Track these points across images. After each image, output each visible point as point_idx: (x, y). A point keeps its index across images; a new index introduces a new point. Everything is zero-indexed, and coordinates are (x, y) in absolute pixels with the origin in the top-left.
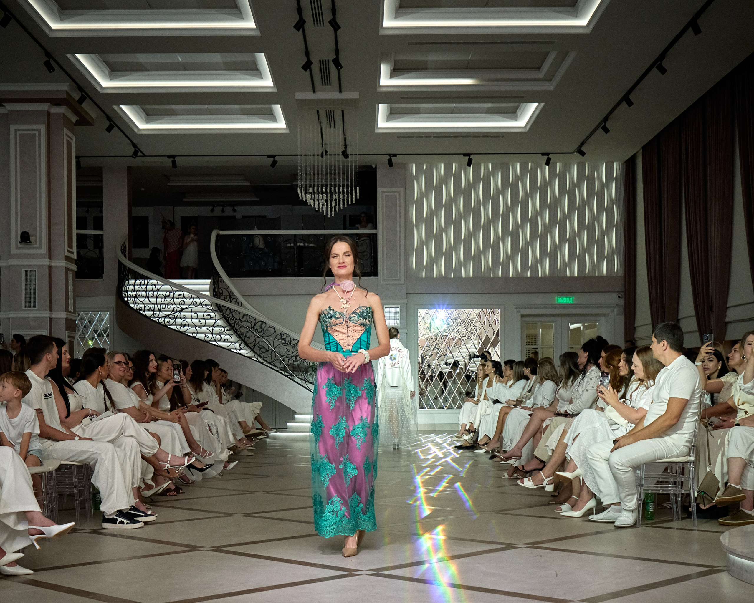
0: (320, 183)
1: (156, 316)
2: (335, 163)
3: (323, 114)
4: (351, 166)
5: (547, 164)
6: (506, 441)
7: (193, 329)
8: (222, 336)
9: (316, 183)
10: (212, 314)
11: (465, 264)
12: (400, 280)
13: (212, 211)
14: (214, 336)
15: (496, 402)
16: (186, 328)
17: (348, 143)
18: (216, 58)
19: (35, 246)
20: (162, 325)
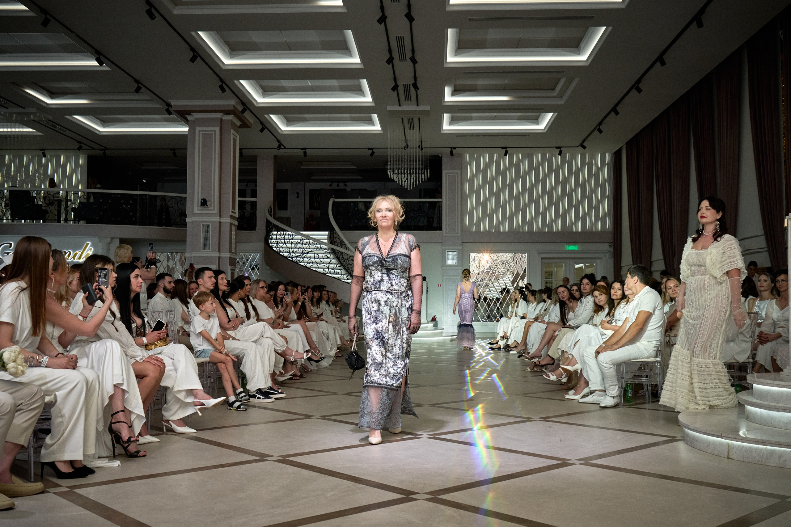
0: (403, 167)
1: (291, 256)
2: (413, 154)
3: (406, 121)
4: (425, 156)
5: (560, 154)
6: (529, 345)
7: (315, 265)
8: (335, 270)
9: (400, 167)
10: (329, 255)
11: (502, 222)
12: (457, 233)
13: (331, 185)
14: (330, 270)
15: (523, 318)
16: (311, 264)
17: (423, 140)
18: (334, 83)
19: (211, 208)
20: (295, 262)
